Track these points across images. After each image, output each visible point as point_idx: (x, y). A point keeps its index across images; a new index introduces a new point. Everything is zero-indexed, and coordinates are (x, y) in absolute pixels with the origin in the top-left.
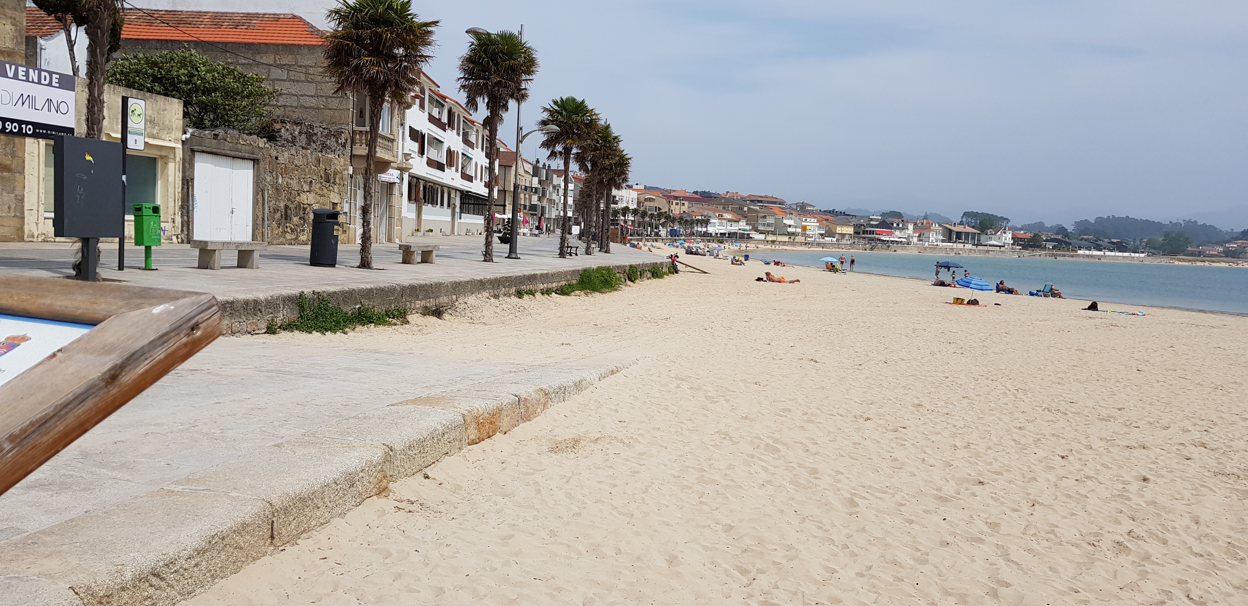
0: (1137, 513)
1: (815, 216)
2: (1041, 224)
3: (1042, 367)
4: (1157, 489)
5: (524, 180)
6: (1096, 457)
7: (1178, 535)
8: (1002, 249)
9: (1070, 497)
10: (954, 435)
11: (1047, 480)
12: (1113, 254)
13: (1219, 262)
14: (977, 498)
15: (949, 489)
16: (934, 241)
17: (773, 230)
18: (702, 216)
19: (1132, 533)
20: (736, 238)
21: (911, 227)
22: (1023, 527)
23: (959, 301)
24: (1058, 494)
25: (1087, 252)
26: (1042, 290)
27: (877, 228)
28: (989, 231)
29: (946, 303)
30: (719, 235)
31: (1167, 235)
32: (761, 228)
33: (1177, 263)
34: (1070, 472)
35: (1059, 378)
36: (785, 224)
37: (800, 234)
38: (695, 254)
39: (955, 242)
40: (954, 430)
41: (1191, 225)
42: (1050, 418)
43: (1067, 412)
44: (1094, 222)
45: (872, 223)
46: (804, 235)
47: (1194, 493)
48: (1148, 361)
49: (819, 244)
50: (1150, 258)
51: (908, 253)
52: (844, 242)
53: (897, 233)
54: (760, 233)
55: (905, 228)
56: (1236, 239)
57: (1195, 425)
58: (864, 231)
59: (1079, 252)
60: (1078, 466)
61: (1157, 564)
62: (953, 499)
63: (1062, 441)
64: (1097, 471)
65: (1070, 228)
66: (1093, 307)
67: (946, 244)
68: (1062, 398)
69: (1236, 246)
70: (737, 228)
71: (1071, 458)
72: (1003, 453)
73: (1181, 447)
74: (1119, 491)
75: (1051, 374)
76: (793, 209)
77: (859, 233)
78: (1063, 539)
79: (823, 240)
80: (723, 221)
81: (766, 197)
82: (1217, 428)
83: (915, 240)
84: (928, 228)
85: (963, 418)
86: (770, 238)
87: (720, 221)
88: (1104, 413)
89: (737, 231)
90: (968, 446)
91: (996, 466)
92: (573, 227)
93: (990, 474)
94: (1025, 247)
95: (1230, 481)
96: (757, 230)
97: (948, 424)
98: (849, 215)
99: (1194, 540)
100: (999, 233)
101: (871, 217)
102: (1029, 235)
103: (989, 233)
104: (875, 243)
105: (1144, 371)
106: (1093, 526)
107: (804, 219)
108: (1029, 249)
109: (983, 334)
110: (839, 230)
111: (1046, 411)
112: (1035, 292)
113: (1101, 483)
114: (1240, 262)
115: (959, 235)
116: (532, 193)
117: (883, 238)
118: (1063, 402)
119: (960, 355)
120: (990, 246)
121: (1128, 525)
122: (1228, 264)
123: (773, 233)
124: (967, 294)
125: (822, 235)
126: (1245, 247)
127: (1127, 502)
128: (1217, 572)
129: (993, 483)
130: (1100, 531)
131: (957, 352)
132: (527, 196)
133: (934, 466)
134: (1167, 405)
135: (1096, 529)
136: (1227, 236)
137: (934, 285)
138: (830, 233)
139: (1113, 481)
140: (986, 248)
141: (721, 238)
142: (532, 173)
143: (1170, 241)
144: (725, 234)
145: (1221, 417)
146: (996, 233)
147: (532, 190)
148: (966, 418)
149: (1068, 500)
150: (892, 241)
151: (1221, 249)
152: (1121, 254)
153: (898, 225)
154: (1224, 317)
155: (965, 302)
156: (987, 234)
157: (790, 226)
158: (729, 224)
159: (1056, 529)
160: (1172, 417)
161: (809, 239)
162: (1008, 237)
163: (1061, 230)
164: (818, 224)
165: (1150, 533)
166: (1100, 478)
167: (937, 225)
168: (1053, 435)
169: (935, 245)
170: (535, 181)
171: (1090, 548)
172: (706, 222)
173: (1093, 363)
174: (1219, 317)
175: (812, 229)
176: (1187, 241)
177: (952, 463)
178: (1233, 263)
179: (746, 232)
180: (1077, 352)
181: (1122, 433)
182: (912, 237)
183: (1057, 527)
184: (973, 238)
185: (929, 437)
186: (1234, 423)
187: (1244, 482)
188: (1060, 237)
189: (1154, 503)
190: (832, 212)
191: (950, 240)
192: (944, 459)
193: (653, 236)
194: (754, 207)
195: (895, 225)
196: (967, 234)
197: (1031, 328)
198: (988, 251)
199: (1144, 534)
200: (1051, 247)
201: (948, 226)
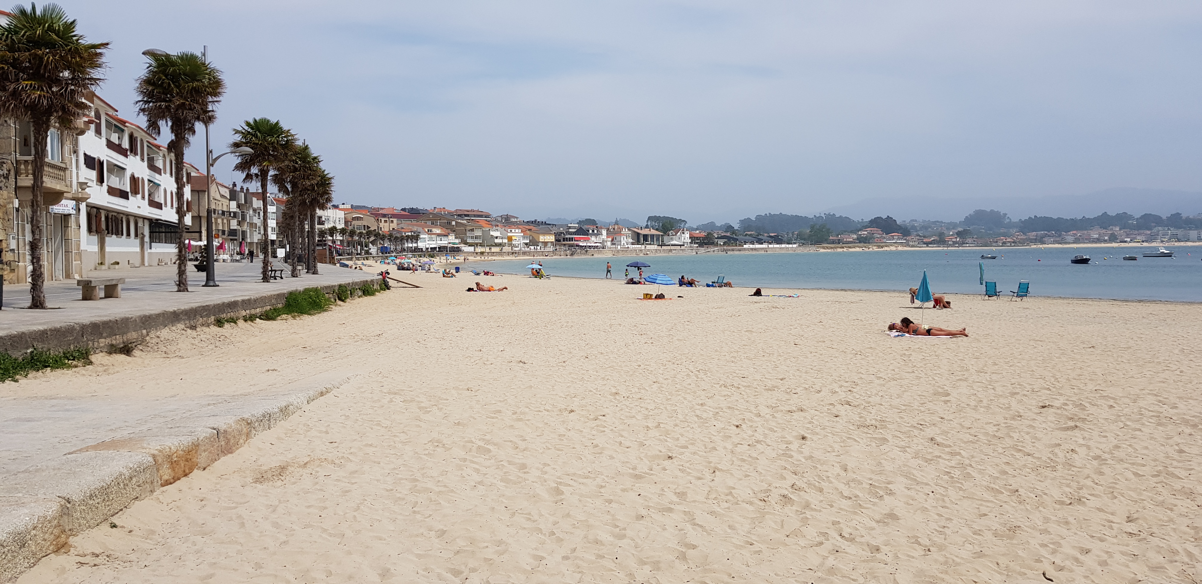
0: (798, 468)
1: (520, 226)
2: (712, 223)
3: (718, 349)
4: (813, 445)
5: (220, 205)
6: (764, 422)
7: (831, 482)
8: (683, 247)
9: (743, 460)
10: (646, 417)
11: (725, 448)
12: (772, 246)
13: (854, 247)
14: (667, 471)
15: (643, 467)
16: (625, 244)
17: (481, 242)
18: (411, 232)
19: (795, 486)
20: (447, 251)
21: (604, 232)
22: (706, 492)
23: (649, 297)
24: (734, 459)
25: (751, 246)
26: (716, 281)
27: (576, 235)
28: (670, 232)
29: (638, 299)
30: (429, 250)
31: (812, 227)
32: (469, 241)
33: (822, 250)
34: (744, 439)
35: (733, 357)
36: (492, 235)
37: (507, 245)
38: (407, 270)
39: (643, 244)
40: (646, 412)
41: (831, 217)
42: (726, 393)
43: (739, 386)
44: (754, 219)
45: (570, 230)
46: (510, 245)
47: (842, 444)
48: (802, 336)
49: (524, 253)
50: (801, 248)
52: (547, 249)
53: (593, 238)
54: (469, 246)
55: (599, 234)
56: (866, 227)
57: (841, 386)
58: (564, 239)
59: (745, 246)
60: (750, 432)
61: (816, 510)
62: (647, 476)
63: (737, 412)
64: (765, 435)
65: (736, 227)
66: (758, 293)
67: (635, 246)
68: (735, 375)
69: (866, 233)
70: (446, 242)
71: (744, 426)
72: (688, 429)
73: (831, 407)
74: (783, 450)
75: (726, 354)
76: (498, 221)
77: (560, 241)
78: (739, 499)
79: (529, 249)
80: (433, 236)
81: (473, 211)
82: (858, 388)
83: (609, 244)
84: (619, 233)
85: (654, 401)
86: (479, 249)
87: (430, 236)
88: (769, 384)
89: (447, 245)
90: (658, 426)
91: (682, 441)
92: (278, 249)
93: (677, 448)
94: (701, 245)
95: (870, 432)
96: (466, 243)
97: (641, 407)
98: (550, 225)
99: (844, 485)
100: (679, 234)
101: (569, 225)
102: (704, 234)
103: (670, 234)
104: (574, 248)
105: (800, 345)
106: (763, 484)
107: (509, 230)
108: (705, 246)
109: (669, 324)
110: (542, 238)
111: (723, 387)
112: (711, 284)
113: (769, 446)
114: (870, 246)
115: (645, 237)
116: (231, 218)
117: (581, 244)
118: (736, 378)
119: (650, 345)
120: (672, 245)
121: (791, 479)
122: (861, 249)
123: (482, 245)
124: (653, 289)
125: (526, 244)
126: (873, 234)
127: (789, 459)
128: (863, 510)
129: (680, 457)
130: (769, 488)
131: (648, 342)
132: (225, 221)
133: (630, 447)
134: (819, 372)
135: (765, 486)
136: (859, 225)
137: (627, 284)
138: (534, 242)
139: (778, 442)
140: (669, 248)
141: (432, 252)
142: (228, 197)
143: (816, 232)
144: (435, 248)
145: (861, 378)
146: (676, 234)
147: (230, 214)
148: (656, 400)
149: (743, 464)
150: (589, 246)
151: (855, 236)
152: (778, 246)
153: (593, 231)
154: (860, 294)
155: (654, 297)
157: (497, 238)
158: (438, 238)
159: (733, 491)
160: (823, 382)
161: (515, 249)
162: (686, 237)
163: (729, 228)
164: (522, 234)
165: (809, 484)
166: (768, 441)
167: (627, 230)
168: (729, 408)
169: (625, 248)
170: (233, 205)
171: (762, 504)
172: (415, 238)
173: (759, 341)
174: (856, 294)
175: (517, 239)
176: (829, 232)
177: (645, 442)
178: (865, 247)
179: (455, 246)
180: (746, 333)
181: (784, 399)
182: (606, 241)
183: (734, 488)
184: (658, 240)
185: (625, 421)
186: (871, 382)
187: (881, 431)
188: (728, 234)
189: (811, 457)
190: (534, 223)
191: (638, 242)
192: (638, 440)
193: (363, 254)
194: (462, 221)
195: (591, 232)
196: (652, 236)
197: (709, 315)
198: (671, 250)
199: (804, 486)
200: (722, 244)
201: (636, 230)
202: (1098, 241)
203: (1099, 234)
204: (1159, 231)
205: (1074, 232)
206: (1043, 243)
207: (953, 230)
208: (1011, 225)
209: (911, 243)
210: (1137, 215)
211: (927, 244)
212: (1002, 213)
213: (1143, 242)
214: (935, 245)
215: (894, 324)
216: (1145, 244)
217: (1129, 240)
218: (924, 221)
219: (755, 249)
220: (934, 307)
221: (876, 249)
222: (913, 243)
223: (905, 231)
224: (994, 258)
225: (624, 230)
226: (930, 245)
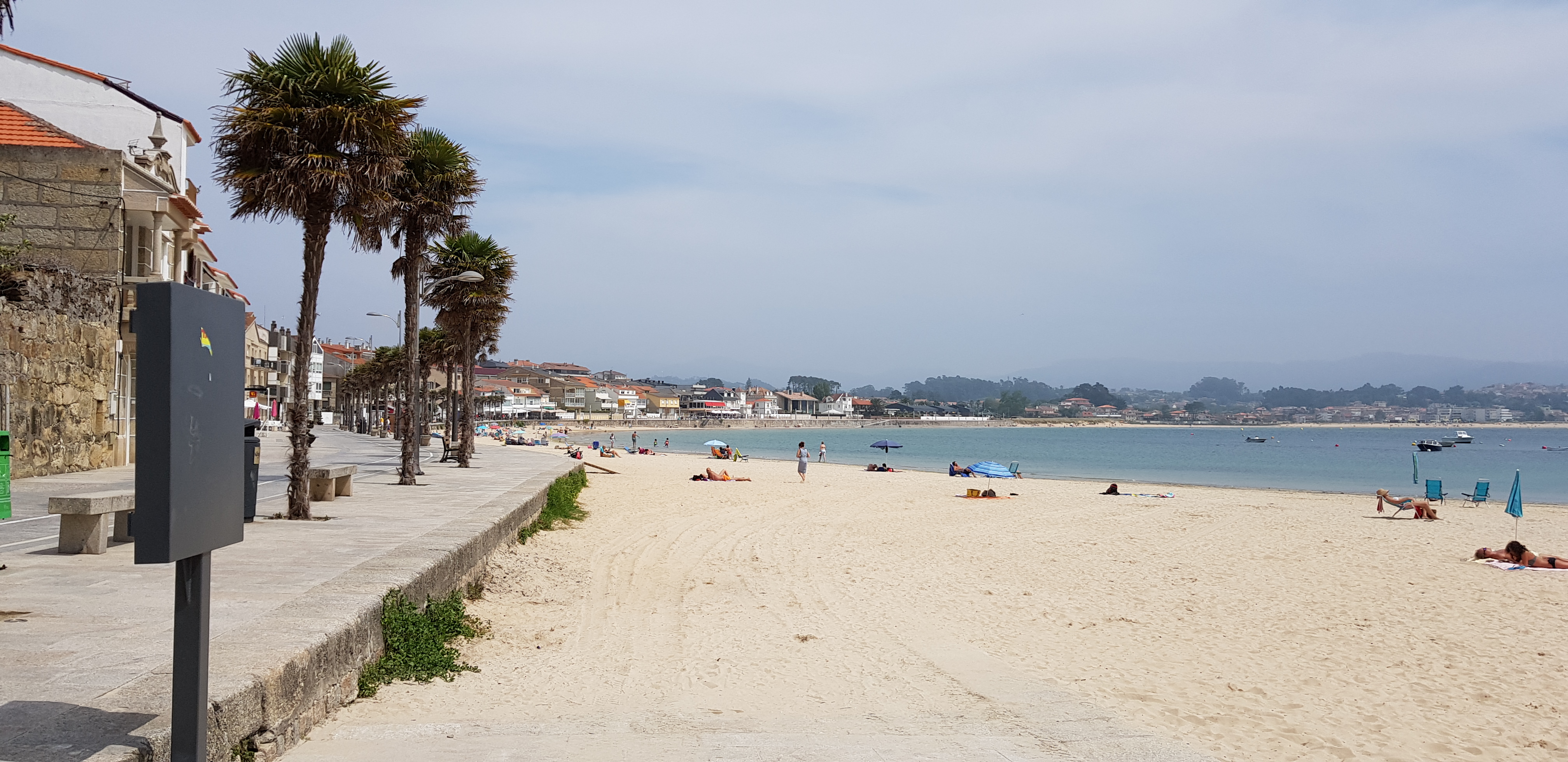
1: (633, 386)
8: (843, 418)
12: (956, 418)
17: (583, 406)
18: (493, 391)
20: (540, 418)
21: (743, 396)
25: (930, 418)
27: (706, 399)
28: (827, 398)
30: (517, 416)
31: (1002, 395)
32: (568, 405)
33: (1020, 426)
36: (597, 398)
37: (617, 411)
39: (793, 413)
41: (1022, 383)
45: (699, 393)
46: (621, 411)
49: (641, 422)
50: (994, 422)
51: (743, 428)
52: (670, 418)
53: (729, 404)
54: (568, 411)
55: (736, 399)
56: (1070, 396)
58: (691, 404)
59: (923, 418)
66: (1113, 490)
69: (1070, 404)
70: (539, 406)
76: (606, 380)
77: (685, 407)
79: (645, 417)
80: (520, 398)
81: (573, 366)
83: (749, 412)
84: (762, 398)
86: (581, 417)
87: (516, 398)
89: (540, 410)
92: (322, 413)
94: (867, 415)
96: (564, 408)
98: (673, 385)
100: (839, 400)
101: (697, 387)
102: (870, 401)
103: (827, 401)
104: (705, 417)
107: (620, 391)
108: (872, 417)
110: (663, 403)
115: (795, 403)
116: (270, 370)
117: (714, 412)
120: (831, 415)
122: (1069, 425)
123: (584, 411)
125: (642, 410)
126: (1079, 405)
136: (1061, 394)
138: (652, 408)
140: (826, 418)
141: (521, 420)
142: (268, 342)
143: (1008, 401)
144: (524, 414)
146: (835, 401)
147: (269, 365)
150: (724, 415)
151: (1057, 409)
153: (729, 395)
155: (981, 494)
156: (825, 402)
157: (604, 401)
158: (528, 401)
161: (628, 416)
162: (847, 405)
164: (638, 397)
167: (772, 394)
169: (770, 417)
170: (273, 353)
172: (498, 400)
175: (631, 403)
176: (1024, 402)
179: (551, 411)
182: (746, 409)
184: (811, 407)
188: (901, 402)
190: (653, 382)
191: (785, 409)
194: (558, 379)
195: (726, 395)
196: (804, 403)
198: (829, 422)
200: (893, 414)
201: (783, 394)
202: (1362, 419)
203: (1362, 412)
204: (1436, 409)
206: (1293, 422)
207: (1180, 403)
208: (1251, 397)
209: (1127, 418)
210: (1408, 388)
211: (1149, 420)
212: (1237, 383)
213: (1418, 422)
217: (1400, 419)
220: (1417, 517)
222: (1132, 419)
223: (1119, 403)
225: (768, 394)
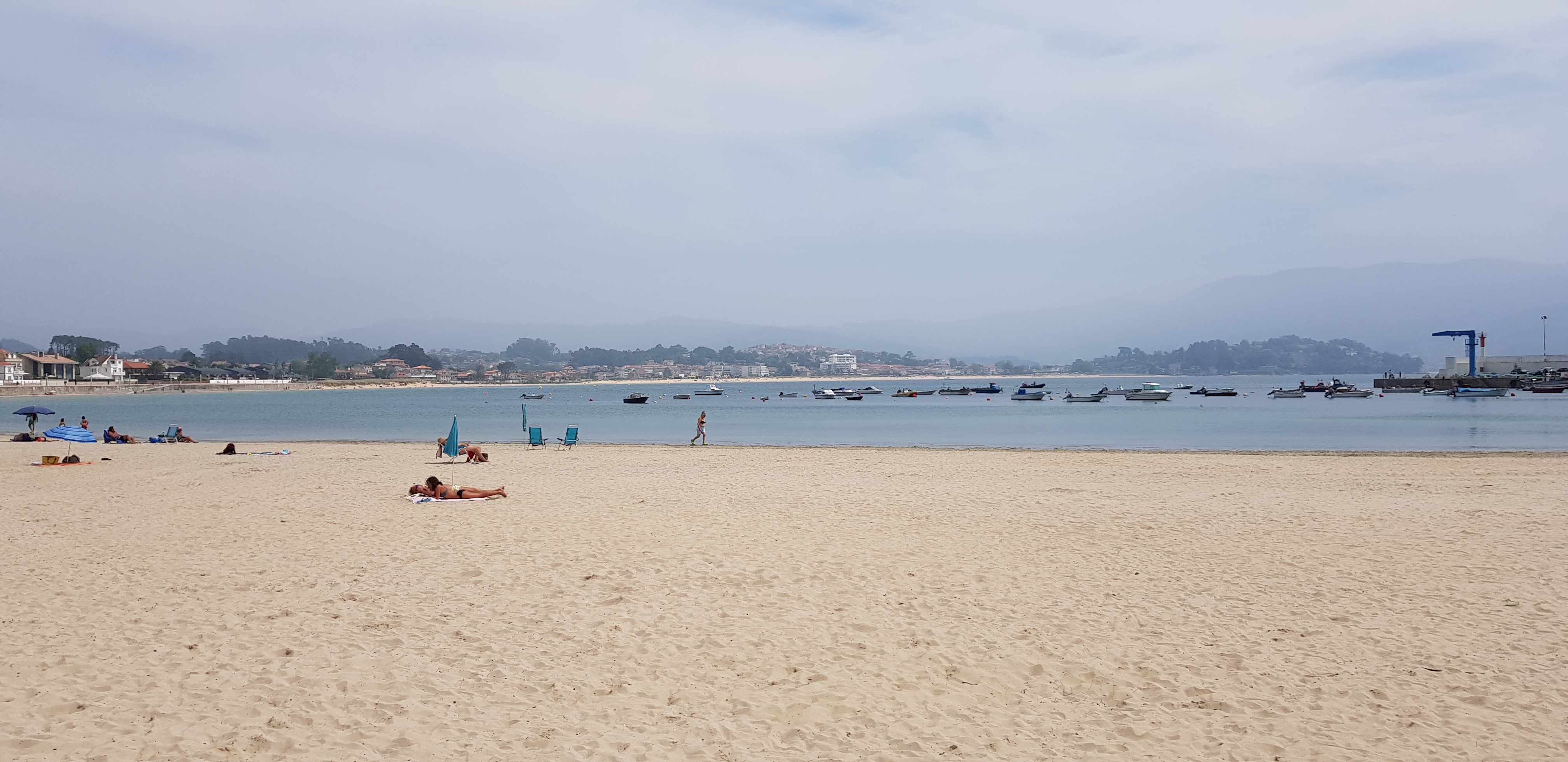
0: (279, 696)
2: (161, 350)
3: (165, 536)
4: (301, 660)
6: (231, 638)
7: (324, 709)
8: (111, 384)
9: (198, 696)
10: (42, 650)
11: (170, 682)
13: (369, 384)
14: (74, 729)
15: (34, 728)
16: (12, 378)
19: (273, 722)
22: (138, 751)
23: (51, 460)
24: (184, 696)
25: (222, 382)
26: (165, 434)
28: (91, 361)
29: (33, 464)
31: (311, 356)
33: (325, 388)
34: (200, 665)
35: (188, 546)
39: (44, 378)
40: (43, 643)
41: (336, 343)
42: (174, 600)
43: (197, 588)
44: (226, 344)
47: (341, 655)
48: (293, 509)
50: (295, 385)
56: (385, 357)
57: (344, 575)
59: (212, 382)
60: (210, 654)
61: (300, 751)
62: (40, 740)
63: (191, 627)
64: (233, 656)
65: (199, 353)
66: (230, 450)
67: (31, 381)
68: (191, 572)
69: (385, 365)
71: (201, 647)
72: (112, 660)
73: (329, 605)
74: (257, 674)
75: (178, 542)
78: (189, 753)
82: (367, 575)
84: (2, 360)
85: (56, 624)
88: (242, 580)
90: (62, 662)
91: (102, 680)
93: (93, 692)
94: (142, 380)
95: (380, 633)
97: (33, 635)
99: (341, 710)
100: (106, 363)
102: (146, 364)
103: (91, 364)
105: (289, 522)
106: (227, 725)
108: (149, 381)
109: (86, 502)
111: (171, 593)
112: (157, 438)
113: (237, 670)
114: (390, 383)
115: (48, 368)
118: (192, 577)
119: (52, 536)
120: (95, 380)
121: (268, 712)
122: (378, 386)
124: (60, 449)
126: (394, 366)
127: (267, 686)
128: (364, 741)
129: (97, 704)
130: (235, 731)
131: (49, 531)
133: (12, 700)
134: (314, 559)
135: (229, 728)
136: (375, 355)
137: (14, 441)
139: (252, 663)
140: (88, 384)
143: (316, 362)
145: (371, 562)
146: (100, 364)
148: (60, 623)
149: (197, 701)
151: (370, 370)
152: (261, 382)
154: (375, 446)
155: (60, 461)
156: (88, 365)
159: (180, 743)
160: (319, 571)
162: (118, 368)
163: (187, 355)
165: (294, 716)
166: (237, 664)
167: (15, 357)
168: (180, 621)
169: (14, 384)
171: (223, 755)
173: (230, 520)
174: (370, 447)
176: (334, 363)
177: (39, 689)
178: (384, 384)
180: (210, 509)
181: (263, 601)
183: (181, 739)
184: (69, 371)
185: (5, 660)
186: (384, 566)
187: (394, 630)
188: (186, 365)
189: (297, 679)
191: (35, 376)
192: (27, 687)
196: (60, 367)
197: (151, 485)
198: (91, 388)
199: (285, 719)
200: (176, 378)
201: (31, 357)
202: (653, 376)
203: (654, 370)
204: (712, 366)
205: (628, 366)
206: (595, 379)
207: (493, 363)
208: (561, 357)
209: (442, 379)
210: (691, 349)
211: (462, 380)
212: (549, 344)
213: (697, 378)
214: (472, 382)
215: (417, 486)
216: (699, 381)
217: (683, 375)
218: (458, 351)
219: (229, 387)
220: (468, 461)
221: (398, 386)
222: (446, 379)
223: (434, 364)
224: (540, 397)
225: (10, 356)
226: (465, 382)
